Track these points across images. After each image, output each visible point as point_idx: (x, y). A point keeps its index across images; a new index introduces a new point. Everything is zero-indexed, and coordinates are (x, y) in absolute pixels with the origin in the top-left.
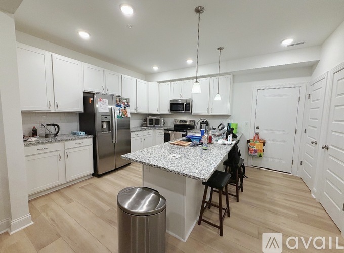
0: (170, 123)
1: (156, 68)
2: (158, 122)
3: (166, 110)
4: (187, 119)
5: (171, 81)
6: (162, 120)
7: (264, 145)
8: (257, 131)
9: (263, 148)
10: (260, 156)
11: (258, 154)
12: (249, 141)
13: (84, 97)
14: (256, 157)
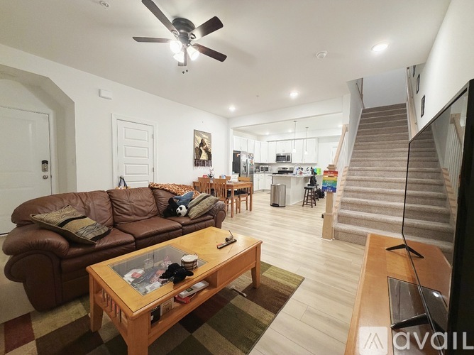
0: (275, 169)
1: (267, 134)
2: (267, 169)
3: (273, 160)
4: (288, 166)
5: (276, 141)
6: (270, 167)
13: (233, 153)
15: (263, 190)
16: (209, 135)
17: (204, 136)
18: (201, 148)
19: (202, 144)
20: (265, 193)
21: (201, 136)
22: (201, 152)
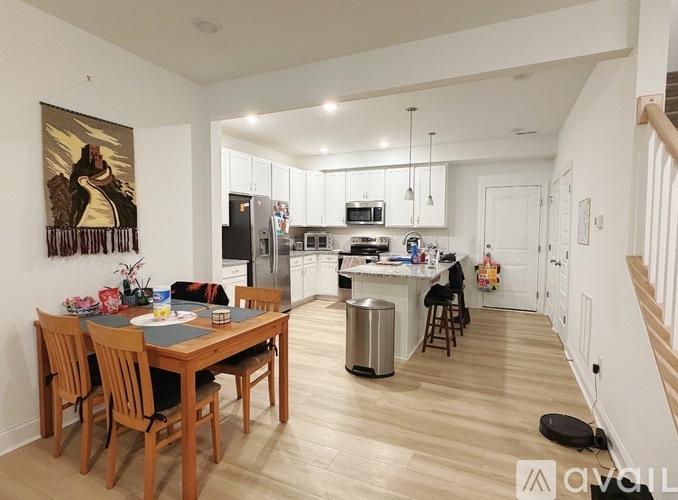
0: (345, 242)
1: (324, 150)
2: (323, 242)
3: (338, 219)
4: (375, 235)
5: (346, 170)
7: (498, 272)
8: (487, 251)
9: (498, 276)
10: (494, 288)
11: (490, 286)
12: (477, 268)
13: (230, 202)
14: (488, 291)
15: (316, 298)
16: (124, 133)
17: (98, 134)
18: (83, 182)
19: (89, 163)
20: (320, 305)
21: (81, 133)
22: (84, 198)
